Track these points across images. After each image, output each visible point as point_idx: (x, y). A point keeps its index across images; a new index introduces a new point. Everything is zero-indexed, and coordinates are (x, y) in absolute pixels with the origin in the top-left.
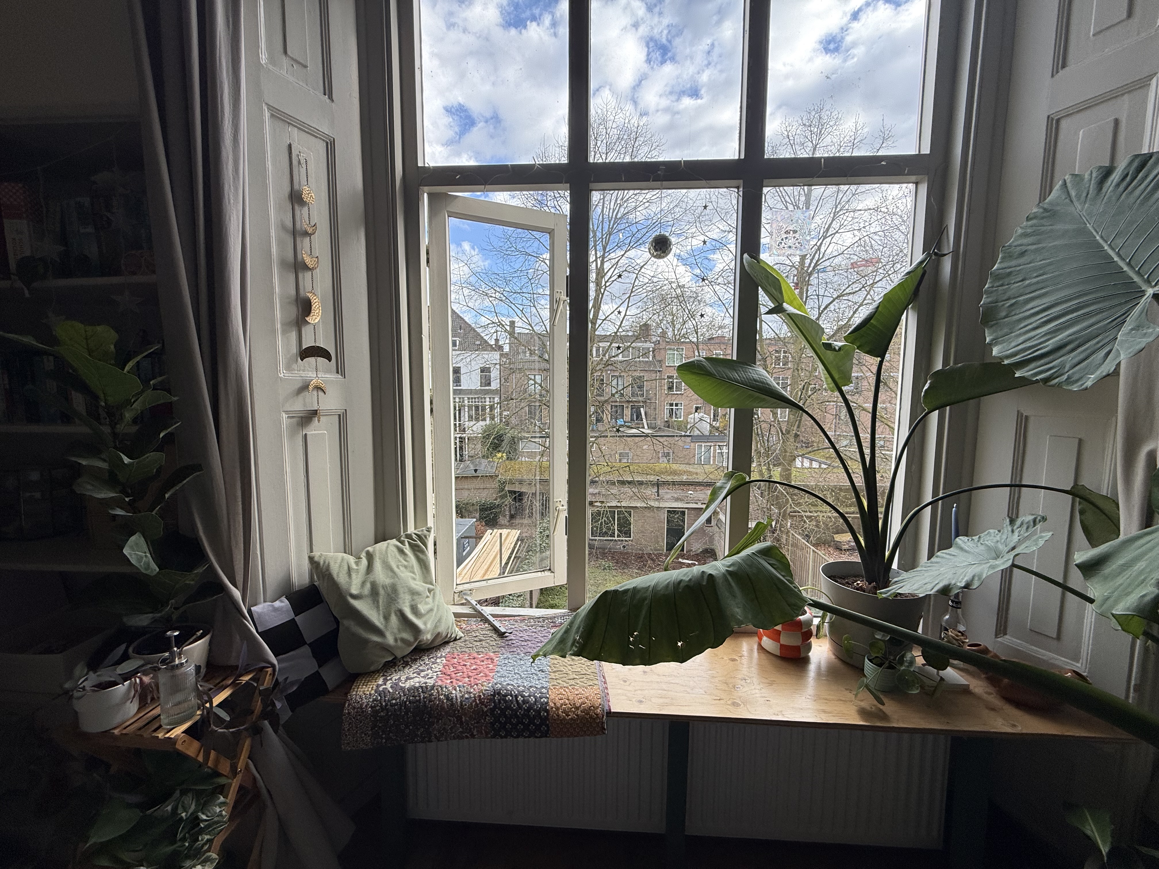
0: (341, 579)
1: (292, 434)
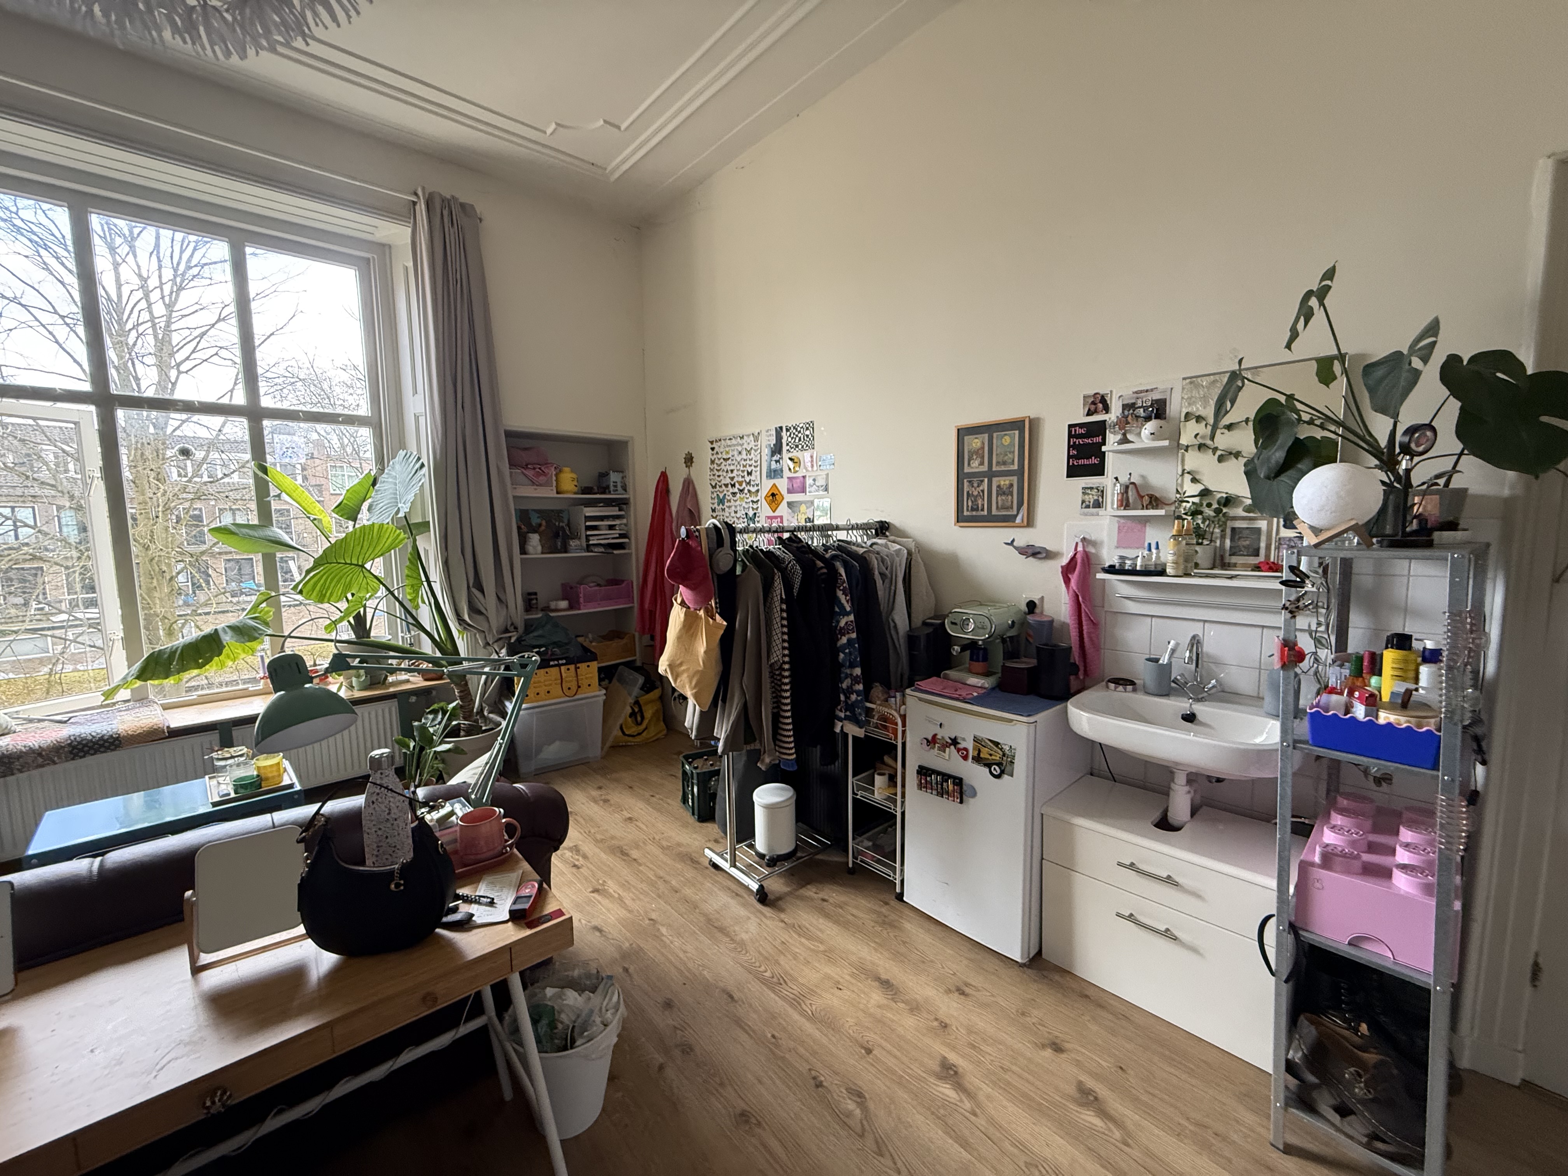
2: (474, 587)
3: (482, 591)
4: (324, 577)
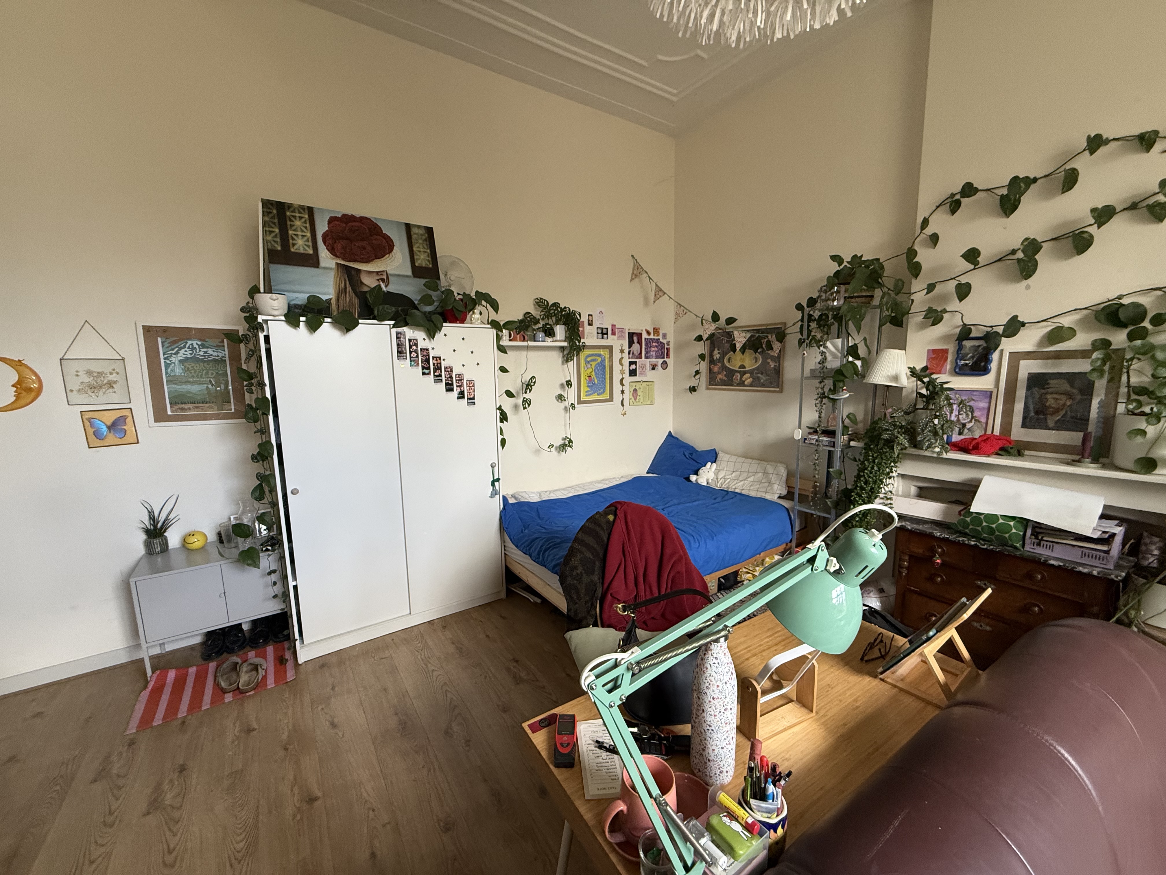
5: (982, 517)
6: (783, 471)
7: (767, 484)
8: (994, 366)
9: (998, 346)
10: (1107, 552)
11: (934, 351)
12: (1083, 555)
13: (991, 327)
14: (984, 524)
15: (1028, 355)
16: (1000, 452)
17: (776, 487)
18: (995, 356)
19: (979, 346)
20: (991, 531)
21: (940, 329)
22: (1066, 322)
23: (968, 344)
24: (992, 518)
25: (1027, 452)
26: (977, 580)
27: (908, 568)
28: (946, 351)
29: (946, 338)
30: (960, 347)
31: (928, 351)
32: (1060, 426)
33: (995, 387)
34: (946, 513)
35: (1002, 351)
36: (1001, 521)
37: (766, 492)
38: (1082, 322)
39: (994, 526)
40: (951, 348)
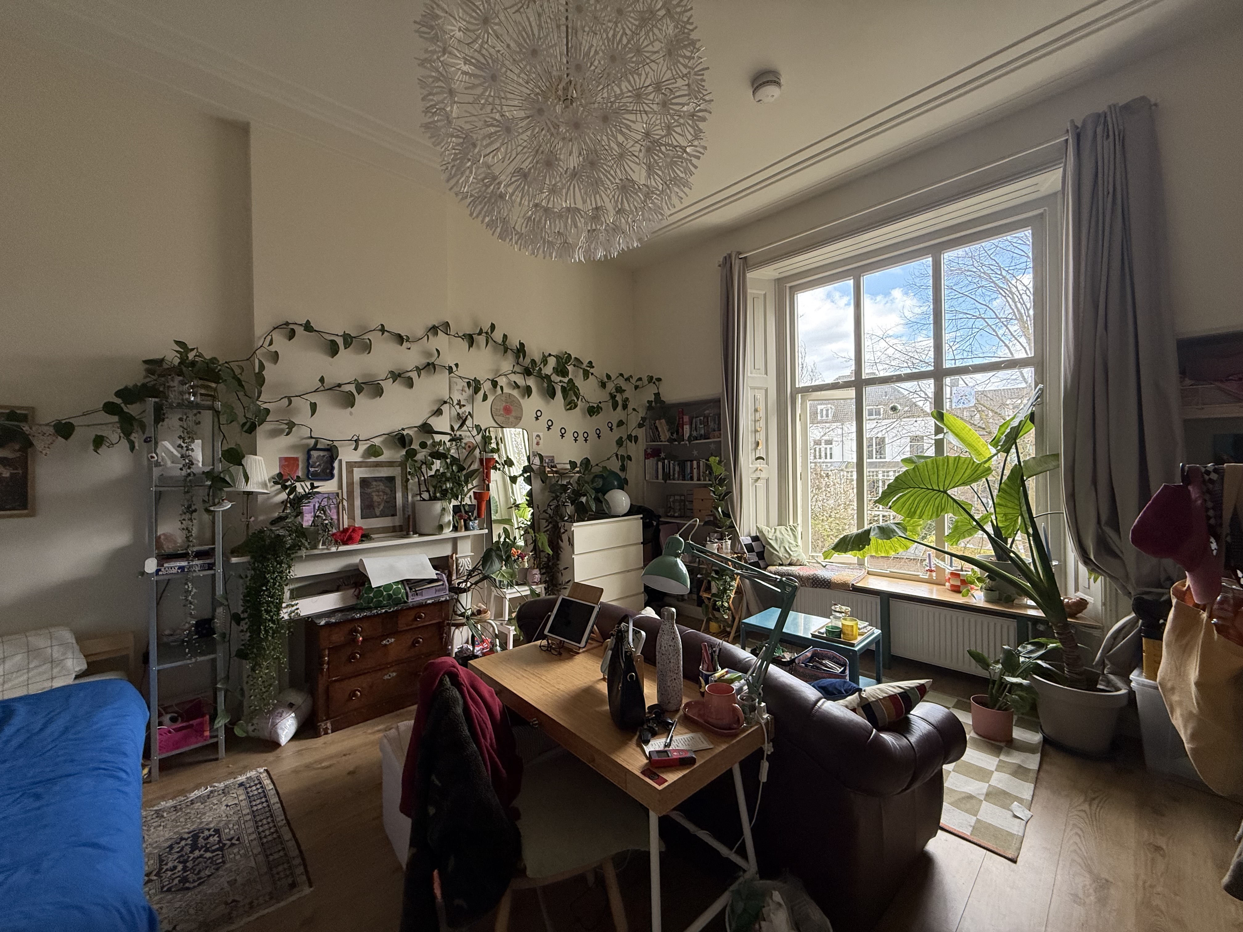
0: (766, 533)
1: (752, 486)
2: (1107, 523)
3: (1117, 530)
4: (912, 498)
5: (382, 589)
6: (68, 636)
7: (49, 665)
8: (336, 472)
9: (337, 457)
10: (443, 584)
11: (287, 459)
12: (436, 591)
13: (332, 441)
14: (385, 593)
15: (359, 465)
16: (363, 539)
17: (69, 663)
18: (336, 464)
19: (324, 456)
20: (390, 596)
21: (291, 440)
22: (377, 441)
23: (314, 454)
24: (388, 587)
25: (373, 536)
26: (382, 641)
27: (328, 663)
28: (296, 459)
29: (294, 447)
30: (309, 456)
31: (280, 459)
32: (383, 515)
33: (339, 489)
34: (343, 599)
35: (340, 461)
36: (394, 587)
37: (52, 678)
38: (383, 442)
39: (391, 592)
40: (300, 456)
